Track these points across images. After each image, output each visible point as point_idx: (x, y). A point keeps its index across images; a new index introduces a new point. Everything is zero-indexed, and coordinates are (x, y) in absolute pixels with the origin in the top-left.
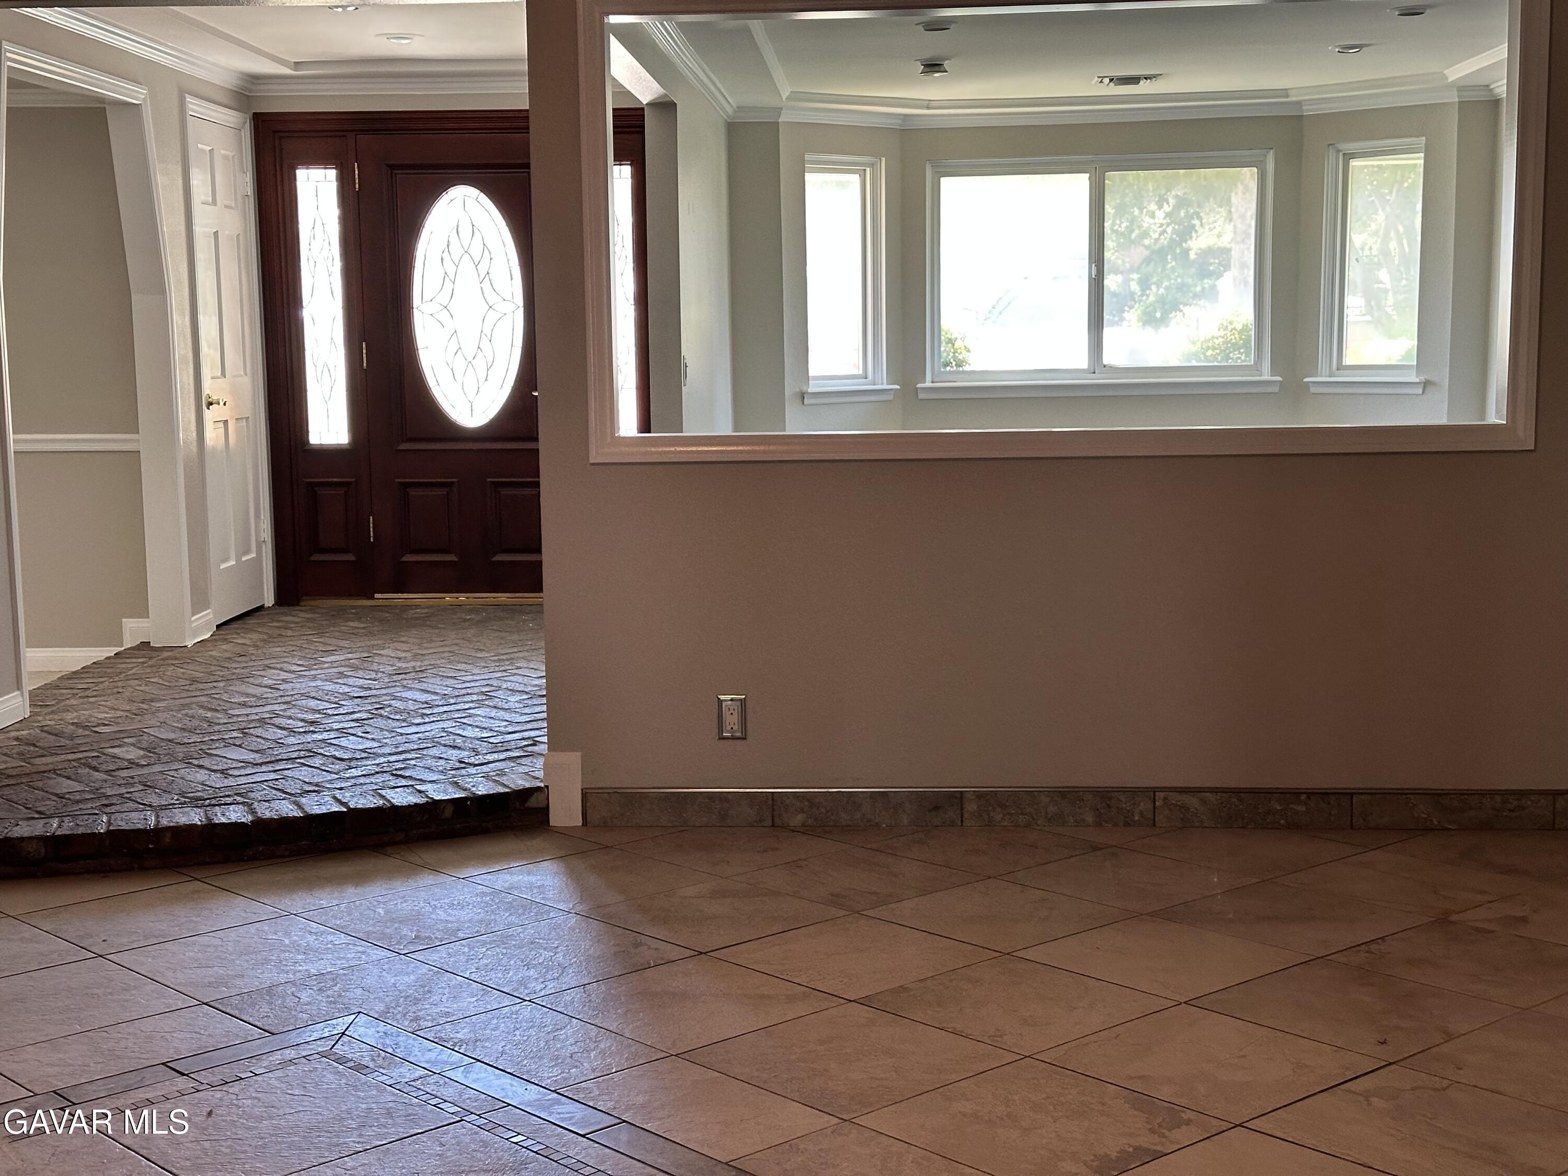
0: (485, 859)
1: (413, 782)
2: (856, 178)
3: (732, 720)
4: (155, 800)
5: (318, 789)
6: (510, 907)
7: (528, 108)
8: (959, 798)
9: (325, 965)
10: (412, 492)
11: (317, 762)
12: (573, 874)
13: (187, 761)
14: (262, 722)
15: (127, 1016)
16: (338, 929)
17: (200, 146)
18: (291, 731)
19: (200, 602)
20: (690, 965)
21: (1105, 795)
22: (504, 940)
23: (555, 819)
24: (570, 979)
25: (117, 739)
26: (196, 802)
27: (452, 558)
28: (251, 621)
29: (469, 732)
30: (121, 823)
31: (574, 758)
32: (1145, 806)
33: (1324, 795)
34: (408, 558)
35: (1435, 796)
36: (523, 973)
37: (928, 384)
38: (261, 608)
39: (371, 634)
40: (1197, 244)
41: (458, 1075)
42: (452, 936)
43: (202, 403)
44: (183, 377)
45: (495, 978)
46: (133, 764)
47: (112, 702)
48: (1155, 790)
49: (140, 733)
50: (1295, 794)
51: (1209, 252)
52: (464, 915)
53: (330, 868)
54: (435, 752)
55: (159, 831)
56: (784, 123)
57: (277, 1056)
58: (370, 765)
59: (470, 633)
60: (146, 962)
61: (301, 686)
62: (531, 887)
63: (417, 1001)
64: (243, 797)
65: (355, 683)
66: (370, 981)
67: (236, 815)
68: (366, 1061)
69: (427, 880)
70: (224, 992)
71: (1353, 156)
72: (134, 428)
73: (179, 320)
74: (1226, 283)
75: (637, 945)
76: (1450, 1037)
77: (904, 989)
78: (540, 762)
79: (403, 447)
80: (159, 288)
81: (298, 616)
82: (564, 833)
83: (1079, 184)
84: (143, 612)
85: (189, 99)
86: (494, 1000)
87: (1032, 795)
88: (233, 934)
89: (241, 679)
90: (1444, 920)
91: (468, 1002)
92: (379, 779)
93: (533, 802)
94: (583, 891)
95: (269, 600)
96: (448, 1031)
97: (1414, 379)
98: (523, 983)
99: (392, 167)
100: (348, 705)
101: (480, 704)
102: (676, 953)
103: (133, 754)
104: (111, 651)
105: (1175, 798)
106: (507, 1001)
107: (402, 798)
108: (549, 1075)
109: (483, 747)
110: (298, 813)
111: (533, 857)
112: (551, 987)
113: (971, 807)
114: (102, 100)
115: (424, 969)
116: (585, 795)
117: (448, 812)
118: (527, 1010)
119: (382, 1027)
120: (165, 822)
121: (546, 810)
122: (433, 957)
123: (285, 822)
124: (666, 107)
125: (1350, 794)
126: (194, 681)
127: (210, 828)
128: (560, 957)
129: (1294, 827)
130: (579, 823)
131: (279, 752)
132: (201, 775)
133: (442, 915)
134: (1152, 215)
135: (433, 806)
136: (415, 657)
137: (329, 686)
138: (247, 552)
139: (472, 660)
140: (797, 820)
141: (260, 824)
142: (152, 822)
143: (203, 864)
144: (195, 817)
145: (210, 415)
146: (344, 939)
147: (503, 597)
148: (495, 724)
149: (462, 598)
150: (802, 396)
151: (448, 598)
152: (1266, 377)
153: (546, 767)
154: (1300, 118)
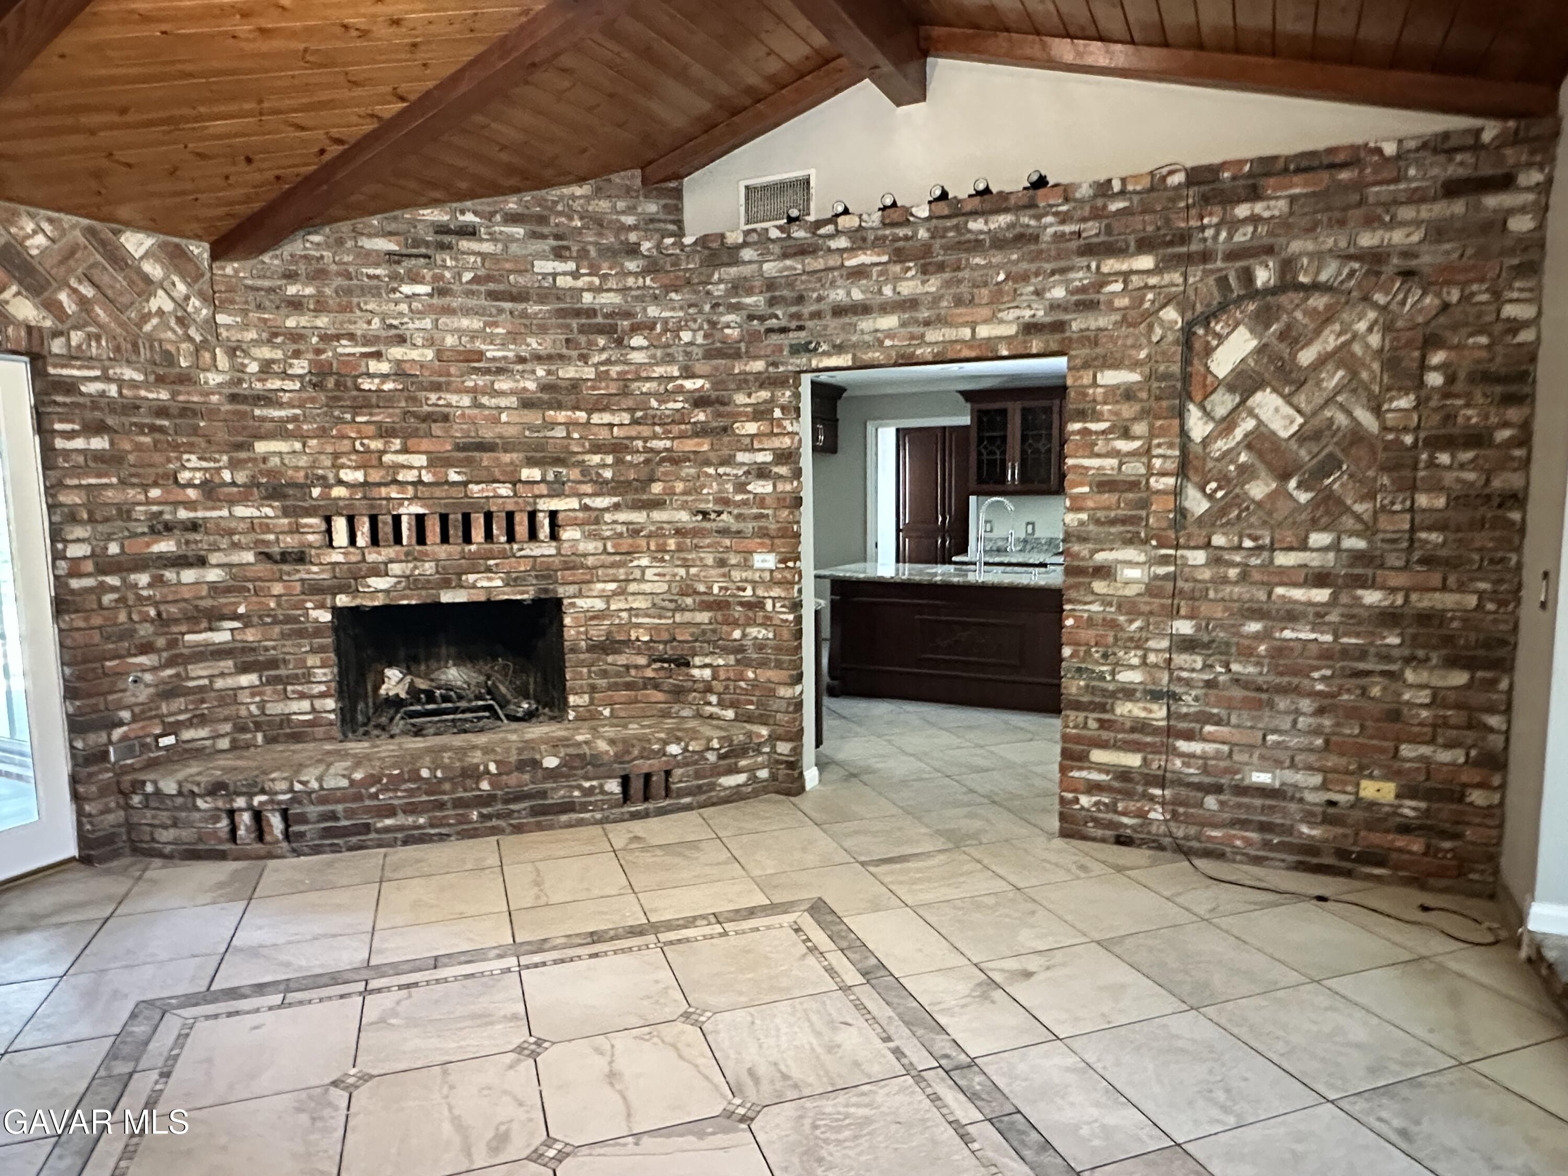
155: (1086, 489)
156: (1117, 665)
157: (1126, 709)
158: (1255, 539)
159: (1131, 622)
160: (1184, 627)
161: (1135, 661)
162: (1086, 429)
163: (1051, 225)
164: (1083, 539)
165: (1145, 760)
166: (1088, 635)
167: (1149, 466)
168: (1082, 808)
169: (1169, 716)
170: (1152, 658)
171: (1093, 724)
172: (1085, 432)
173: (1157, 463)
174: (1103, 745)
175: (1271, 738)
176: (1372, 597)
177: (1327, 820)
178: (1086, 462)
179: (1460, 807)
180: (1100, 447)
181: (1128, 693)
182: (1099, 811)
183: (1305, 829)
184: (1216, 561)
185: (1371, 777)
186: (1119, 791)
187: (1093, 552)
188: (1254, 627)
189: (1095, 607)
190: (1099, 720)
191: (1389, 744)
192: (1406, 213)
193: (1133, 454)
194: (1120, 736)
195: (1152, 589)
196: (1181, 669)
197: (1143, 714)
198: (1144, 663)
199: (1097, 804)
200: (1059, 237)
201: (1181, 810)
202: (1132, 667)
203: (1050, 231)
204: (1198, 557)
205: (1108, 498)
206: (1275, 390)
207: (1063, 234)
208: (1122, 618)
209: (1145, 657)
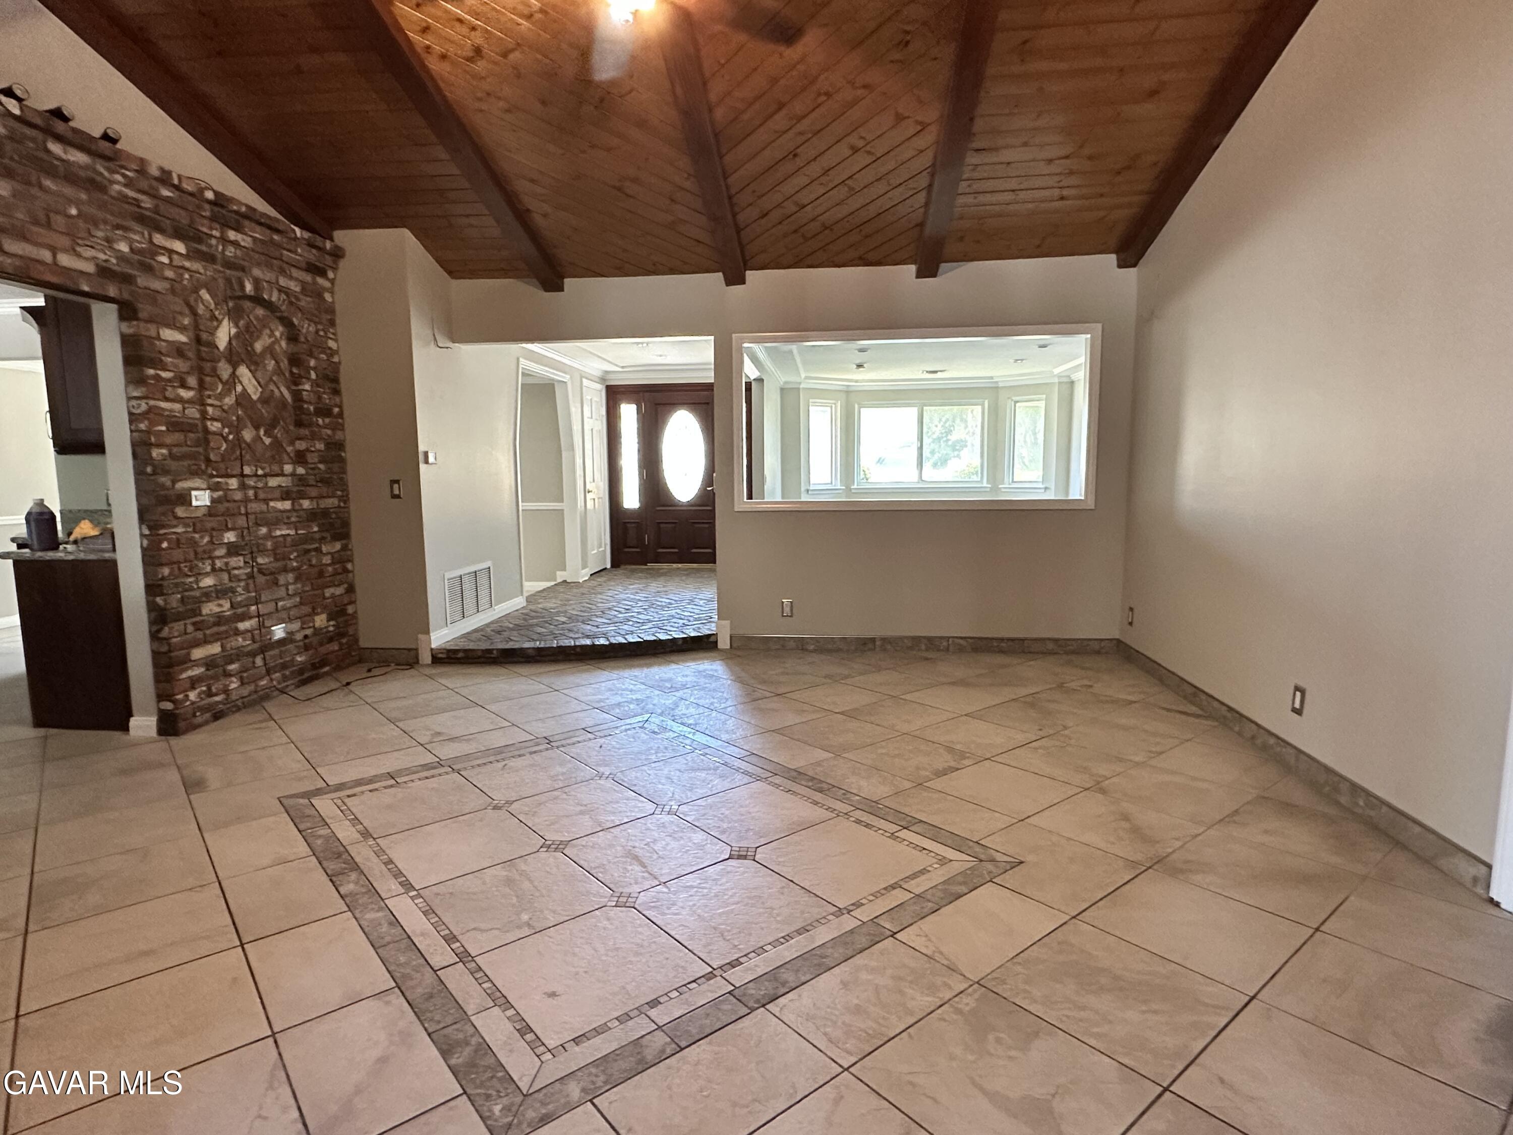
0: (694, 660)
1: (666, 632)
2: (829, 409)
3: (787, 610)
4: (573, 636)
5: (632, 633)
6: (705, 677)
7: (712, 381)
8: (873, 640)
9: (638, 696)
10: (662, 525)
11: (631, 623)
12: (727, 665)
13: (583, 622)
14: (609, 609)
15: (569, 711)
16: (643, 683)
17: (587, 397)
18: (620, 612)
19: (584, 566)
20: (775, 699)
21: (930, 639)
22: (704, 689)
23: (721, 645)
24: (729, 703)
25: (558, 613)
26: (588, 637)
27: (676, 550)
28: (602, 573)
29: (686, 614)
30: (562, 643)
31: (727, 623)
32: (945, 644)
33: (1012, 640)
34: (660, 550)
35: (1056, 641)
36: (712, 700)
37: (855, 486)
38: (605, 569)
39: (646, 578)
40: (953, 437)
41: (690, 736)
42: (684, 686)
43: (586, 491)
44: (580, 483)
45: (701, 702)
46: (564, 623)
47: (554, 601)
48: (949, 638)
49: (566, 612)
50: (1002, 640)
51: (957, 441)
52: (688, 679)
53: (636, 662)
54: (674, 620)
55: (575, 646)
56: (804, 389)
57: (623, 728)
58: (650, 625)
59: (684, 578)
60: (574, 693)
61: (623, 596)
62: (712, 670)
63: (673, 709)
64: (605, 635)
65: (641, 596)
66: (655, 702)
67: (603, 641)
68: (656, 730)
69: (674, 666)
70: (603, 704)
71: (1018, 402)
72: (563, 502)
73: (579, 461)
74: (965, 453)
75: (754, 691)
76: (1065, 728)
77: (857, 709)
78: (713, 625)
79: (658, 508)
80: (572, 448)
81: (620, 571)
82: (723, 651)
83: (913, 412)
84: (564, 570)
85: (584, 380)
86: (701, 710)
87: (901, 638)
88: (603, 684)
89: (600, 594)
90: (1061, 686)
91: (692, 710)
92: (654, 630)
93: (712, 639)
94: (733, 672)
95: (609, 566)
96: (685, 720)
97: (1041, 485)
98: (712, 704)
99: (656, 404)
100: (640, 604)
101: (689, 604)
102: (768, 694)
103: (564, 619)
104: (553, 583)
105: (957, 641)
106: (707, 710)
107: (663, 637)
108: (725, 737)
109: (691, 619)
110: (625, 641)
111: (713, 659)
112: (723, 706)
113: (878, 643)
114: (553, 380)
115: (675, 698)
116: (731, 637)
117: (680, 642)
118: (714, 714)
119: (662, 718)
120: (577, 644)
121: (716, 642)
122: (678, 694)
123: (621, 645)
124: (760, 380)
125: (1023, 640)
126: (583, 594)
127: (594, 646)
128: (725, 695)
129: (1002, 651)
130: (728, 647)
131: (616, 620)
132: (589, 627)
133: (679, 679)
134: (936, 426)
135: (674, 640)
136: (664, 586)
137: (632, 596)
138: (601, 547)
139: (685, 588)
140: (812, 647)
141: (612, 645)
142: (573, 644)
143: (591, 659)
144: (588, 642)
145: (589, 496)
146: (644, 687)
147: (695, 565)
148: (696, 611)
149: (680, 565)
150: (808, 491)
151: (675, 565)
152: (985, 485)
153: (717, 627)
154: (997, 388)
155: (164, 428)
156: (199, 575)
157: (210, 608)
158: (263, 469)
159: (202, 537)
160: (230, 537)
161: (209, 569)
162: (158, 375)
163: (118, 183)
164: (166, 472)
165: (222, 646)
166: (178, 555)
167: (204, 413)
168: (193, 703)
169: (232, 606)
170: (219, 564)
171: (190, 628)
172: (157, 378)
173: (210, 410)
174: (197, 644)
175: (280, 604)
176: (306, 504)
177: (307, 648)
178: (163, 405)
179: (346, 618)
180: (169, 393)
181: (207, 595)
182: (202, 699)
183: (299, 659)
184: (243, 487)
185: (318, 614)
186: (212, 678)
187: (174, 482)
188: (264, 530)
189: (180, 530)
190: (194, 624)
191: (319, 592)
192: (295, 273)
193: (190, 401)
194: (208, 632)
195: (211, 511)
196: (235, 568)
197: (217, 609)
198: (214, 569)
199: (199, 694)
200: (124, 198)
201: (245, 675)
202: (207, 574)
203: (117, 187)
204: (233, 483)
205: (178, 437)
206: (247, 367)
207: (126, 197)
208: (197, 536)
209: (213, 565)
